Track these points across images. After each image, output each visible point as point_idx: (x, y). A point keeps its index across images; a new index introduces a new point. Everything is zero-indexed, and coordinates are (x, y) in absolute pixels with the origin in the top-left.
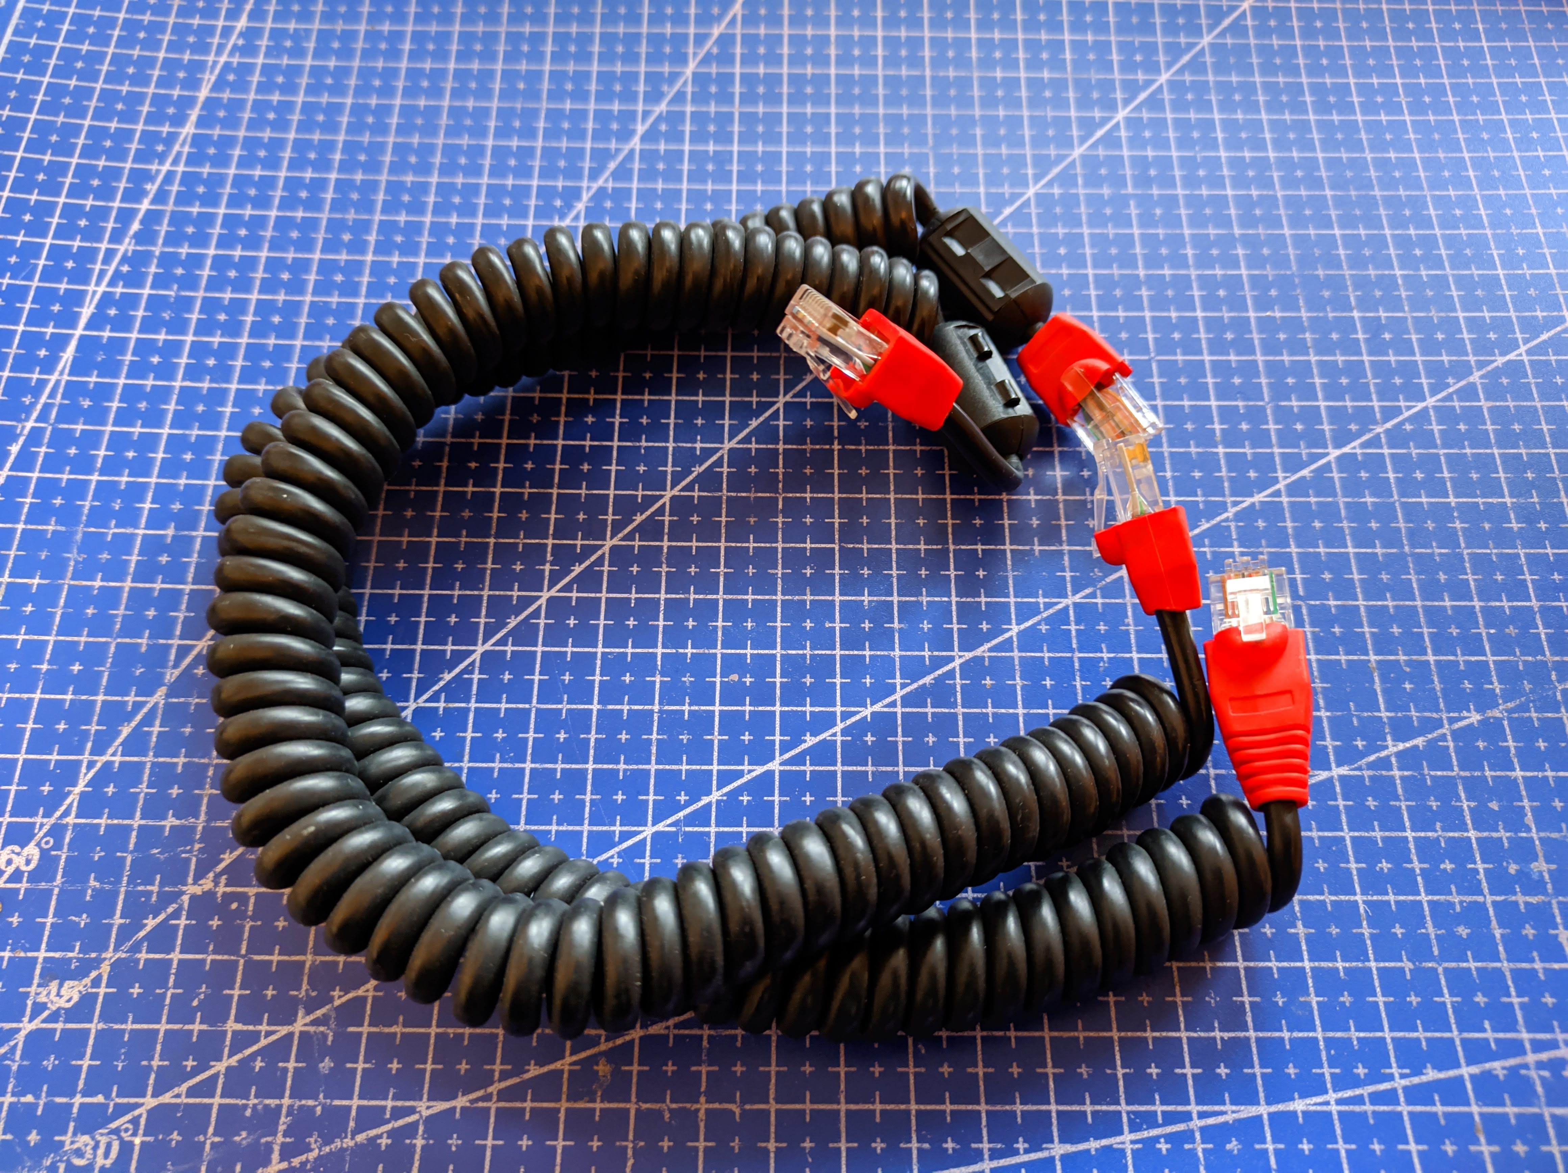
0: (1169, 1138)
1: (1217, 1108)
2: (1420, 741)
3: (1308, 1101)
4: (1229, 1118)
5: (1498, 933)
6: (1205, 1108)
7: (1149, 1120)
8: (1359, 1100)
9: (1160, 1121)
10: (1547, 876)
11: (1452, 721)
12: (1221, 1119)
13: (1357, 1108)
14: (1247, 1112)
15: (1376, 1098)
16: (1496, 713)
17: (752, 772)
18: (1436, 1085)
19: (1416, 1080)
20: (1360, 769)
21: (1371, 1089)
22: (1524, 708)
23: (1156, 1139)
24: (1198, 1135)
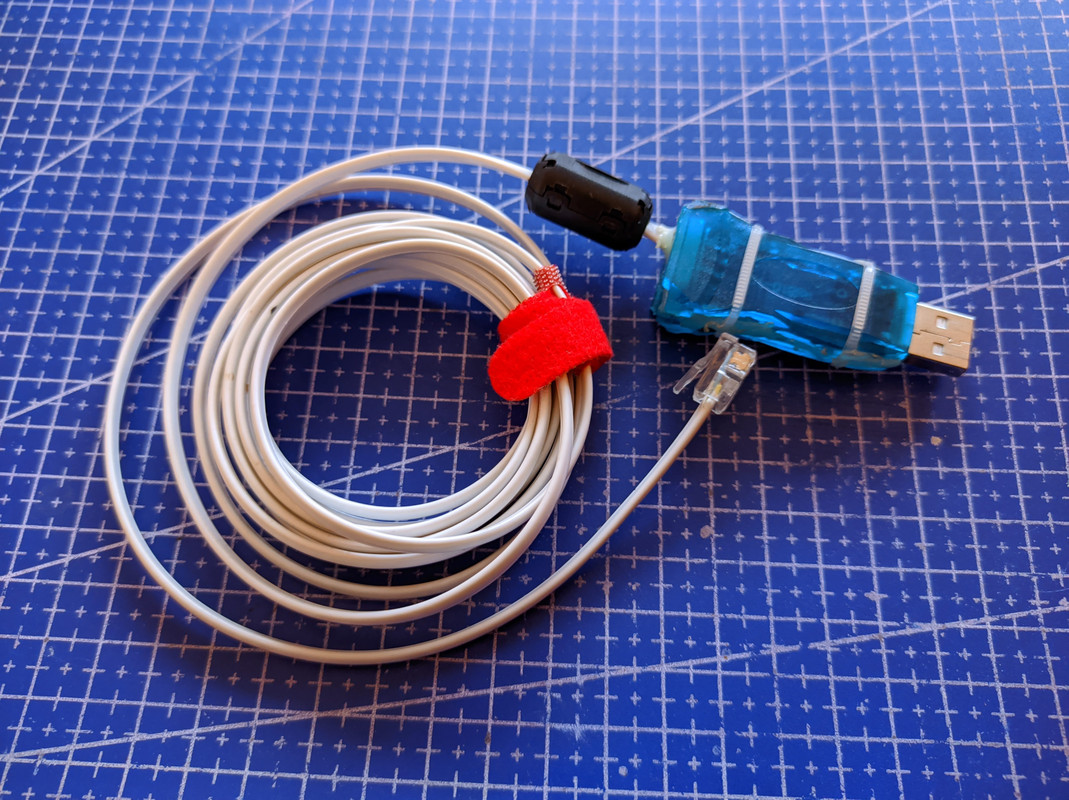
0: (228, 733)
1: (276, 711)
3: (354, 710)
4: (284, 720)
6: (267, 711)
7: (218, 718)
8: (397, 711)
9: (227, 719)
12: (277, 720)
13: (392, 718)
14: (300, 716)
15: (410, 711)
18: (464, 702)
20: (478, 445)
21: (409, 702)
22: (627, 403)
23: (218, 734)
24: (254, 733)
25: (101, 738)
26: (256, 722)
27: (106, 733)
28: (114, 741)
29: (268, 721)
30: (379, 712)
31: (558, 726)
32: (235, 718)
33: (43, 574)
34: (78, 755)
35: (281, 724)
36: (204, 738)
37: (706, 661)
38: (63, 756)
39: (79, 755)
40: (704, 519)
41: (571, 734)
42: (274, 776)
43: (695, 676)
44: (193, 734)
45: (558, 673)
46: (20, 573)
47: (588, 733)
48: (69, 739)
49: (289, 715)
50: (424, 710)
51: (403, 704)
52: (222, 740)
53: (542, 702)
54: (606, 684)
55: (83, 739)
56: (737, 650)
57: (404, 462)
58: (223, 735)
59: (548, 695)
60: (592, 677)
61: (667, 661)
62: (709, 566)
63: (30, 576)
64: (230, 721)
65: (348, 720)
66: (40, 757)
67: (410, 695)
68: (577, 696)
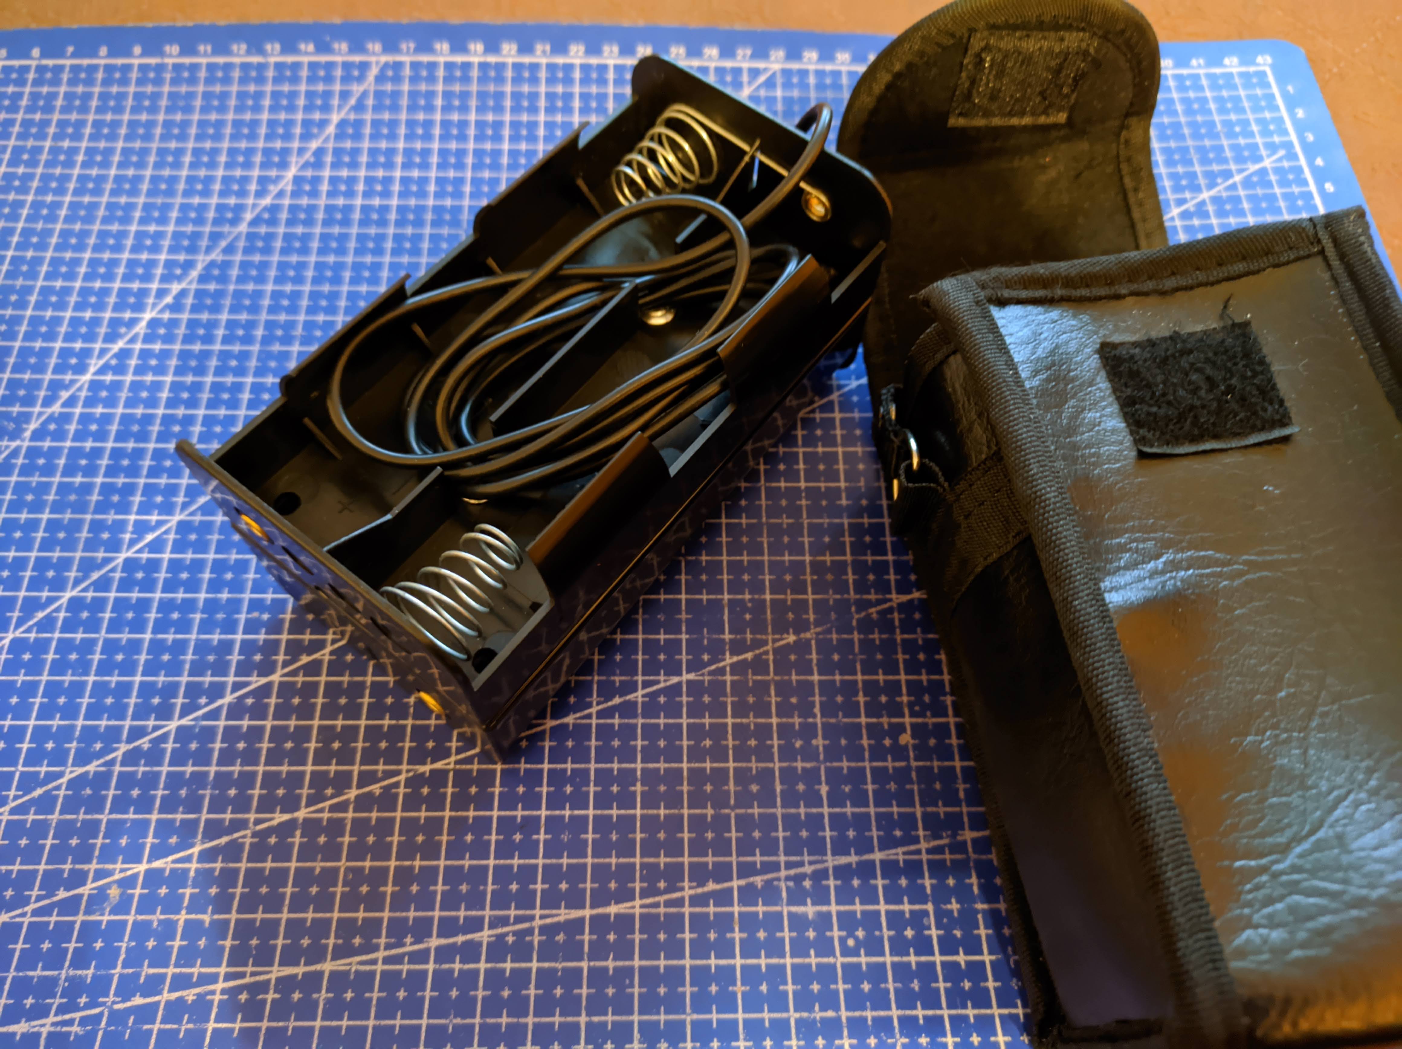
0: (515, 933)
1: (554, 912)
2: (749, 656)
3: (621, 906)
4: (562, 919)
5: (778, 788)
6: (546, 912)
7: (504, 921)
8: (657, 905)
9: (512, 921)
10: (821, 749)
11: (774, 641)
12: (556, 919)
13: (653, 911)
14: (575, 914)
15: (668, 904)
16: (808, 635)
17: (257, 681)
18: (713, 894)
19: (700, 890)
20: (703, 675)
21: (666, 897)
22: (829, 631)
23: (507, 934)
24: (537, 931)
25: (403, 945)
26: (537, 923)
27: (409, 940)
28: (416, 947)
29: (549, 921)
30: (642, 906)
31: (794, 909)
32: (518, 920)
33: (333, 809)
34: (387, 961)
35: (560, 921)
36: (494, 939)
37: (913, 848)
38: (374, 962)
40: (901, 728)
41: (805, 915)
42: (559, 966)
43: (905, 861)
44: (485, 936)
45: (789, 866)
46: (312, 809)
47: (819, 914)
48: (376, 948)
49: (566, 914)
50: (679, 903)
51: (661, 899)
52: (510, 939)
53: (778, 890)
54: (831, 872)
55: (388, 947)
56: (936, 836)
57: (640, 692)
58: (511, 934)
59: (783, 885)
60: (819, 866)
61: (881, 849)
62: (909, 768)
63: (321, 811)
64: (515, 923)
65: (617, 915)
66: (353, 964)
67: (667, 891)
68: (807, 884)
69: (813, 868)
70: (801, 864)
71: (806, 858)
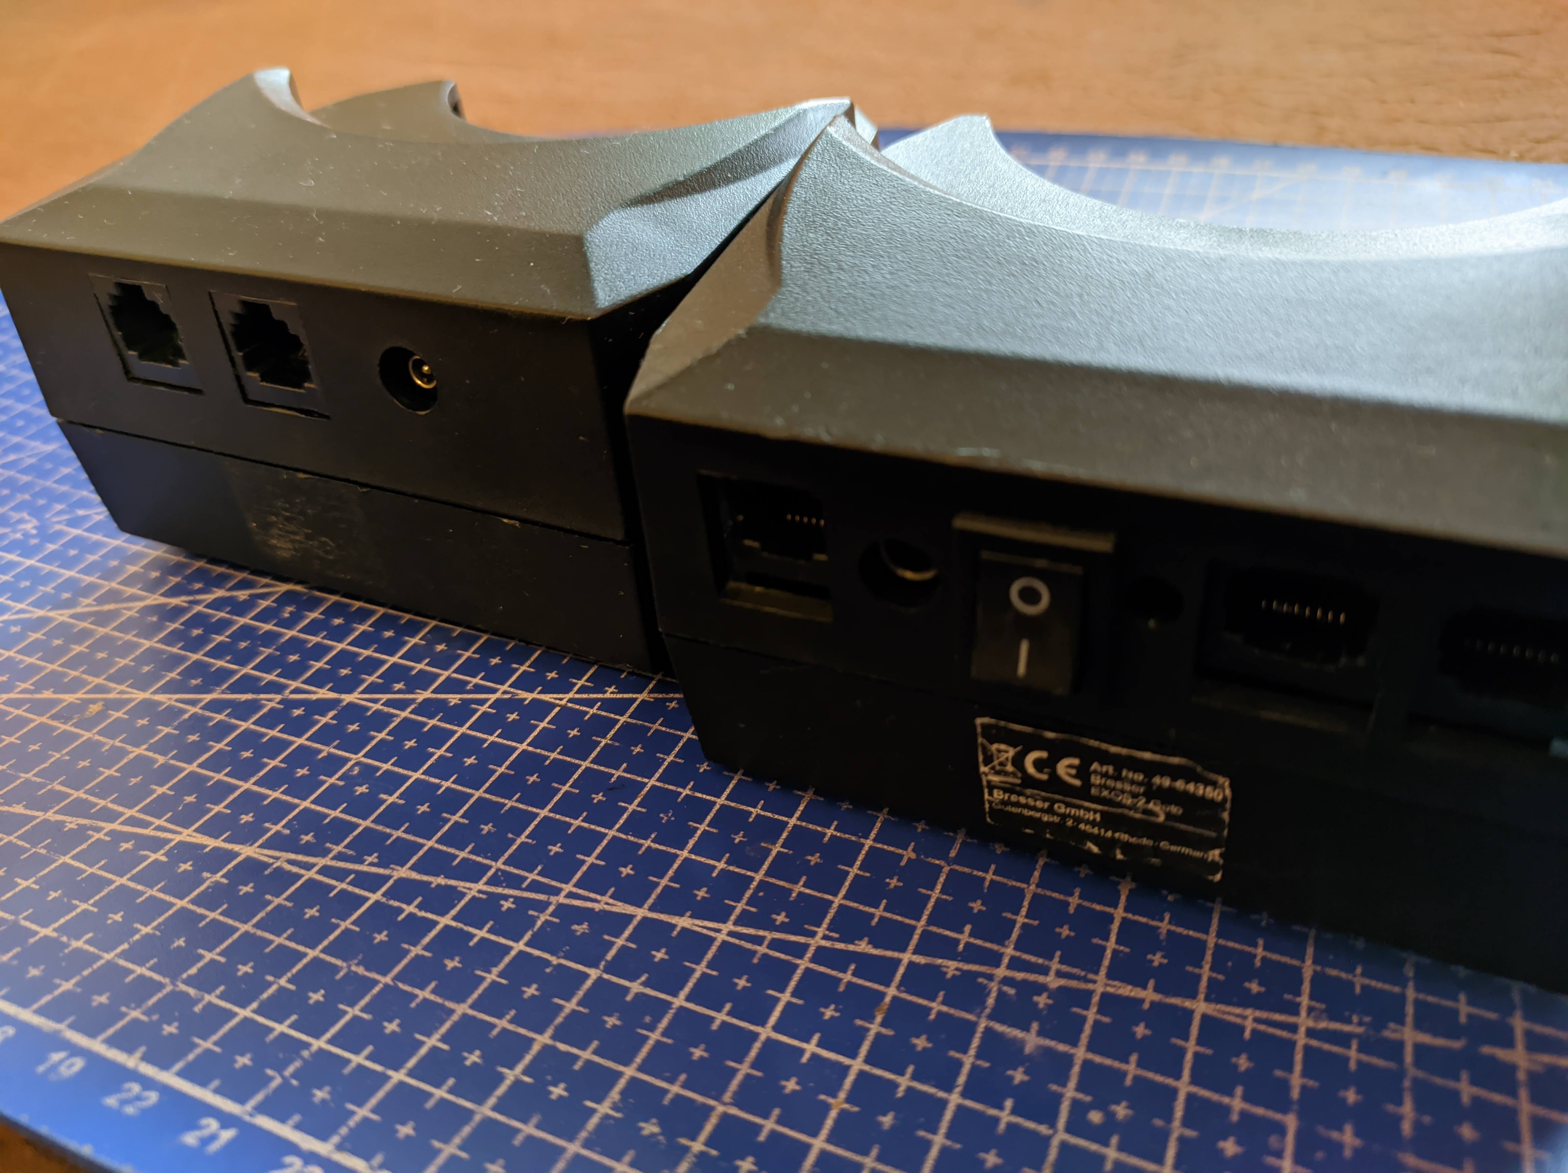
25: (362, 862)
28: (374, 870)
31: (1001, 1028)
32: (535, 887)
33: (389, 703)
35: (593, 909)
36: (484, 897)
37: (1278, 1017)
38: (308, 867)
39: (325, 871)
41: (1018, 1044)
42: (554, 960)
43: (1254, 1032)
44: (473, 889)
46: (367, 696)
47: (1048, 1052)
48: (323, 853)
49: (607, 904)
52: (507, 905)
53: (984, 992)
54: (1096, 999)
55: (339, 857)
56: (1337, 1016)
58: (511, 900)
59: (994, 987)
60: (1073, 984)
61: (1207, 999)
63: (375, 701)
64: (529, 889)
65: (684, 929)
66: (282, 860)
67: (783, 928)
68: (1042, 1000)
69: (1062, 982)
70: (1045, 971)
71: (1055, 965)
